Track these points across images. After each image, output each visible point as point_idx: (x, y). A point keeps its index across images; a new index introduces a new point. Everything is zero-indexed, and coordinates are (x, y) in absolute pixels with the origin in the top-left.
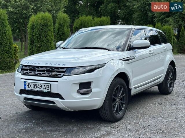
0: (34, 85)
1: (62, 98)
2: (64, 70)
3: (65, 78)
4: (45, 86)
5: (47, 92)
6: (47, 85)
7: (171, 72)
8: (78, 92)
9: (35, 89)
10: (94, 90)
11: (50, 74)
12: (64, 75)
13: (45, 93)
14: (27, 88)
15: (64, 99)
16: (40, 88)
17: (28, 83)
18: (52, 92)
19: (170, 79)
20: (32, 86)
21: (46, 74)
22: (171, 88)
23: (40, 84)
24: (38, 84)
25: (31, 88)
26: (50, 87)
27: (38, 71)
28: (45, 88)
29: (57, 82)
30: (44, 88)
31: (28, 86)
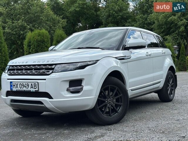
0: (20, 85)
1: (50, 97)
2: (53, 67)
3: (53, 75)
4: (32, 84)
5: (34, 91)
6: (34, 84)
7: (171, 78)
8: (68, 90)
9: (22, 89)
10: (85, 88)
11: (38, 72)
12: (52, 72)
13: (33, 92)
14: (13, 89)
15: (53, 99)
16: (27, 87)
17: (14, 83)
18: (40, 91)
19: (170, 85)
20: (18, 86)
21: (34, 72)
22: (172, 96)
23: (27, 83)
24: (24, 84)
25: (17, 89)
26: (37, 86)
27: (26, 69)
28: (33, 87)
29: (45, 79)
30: (31, 87)
31: (14, 86)
